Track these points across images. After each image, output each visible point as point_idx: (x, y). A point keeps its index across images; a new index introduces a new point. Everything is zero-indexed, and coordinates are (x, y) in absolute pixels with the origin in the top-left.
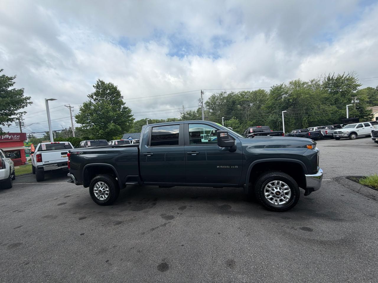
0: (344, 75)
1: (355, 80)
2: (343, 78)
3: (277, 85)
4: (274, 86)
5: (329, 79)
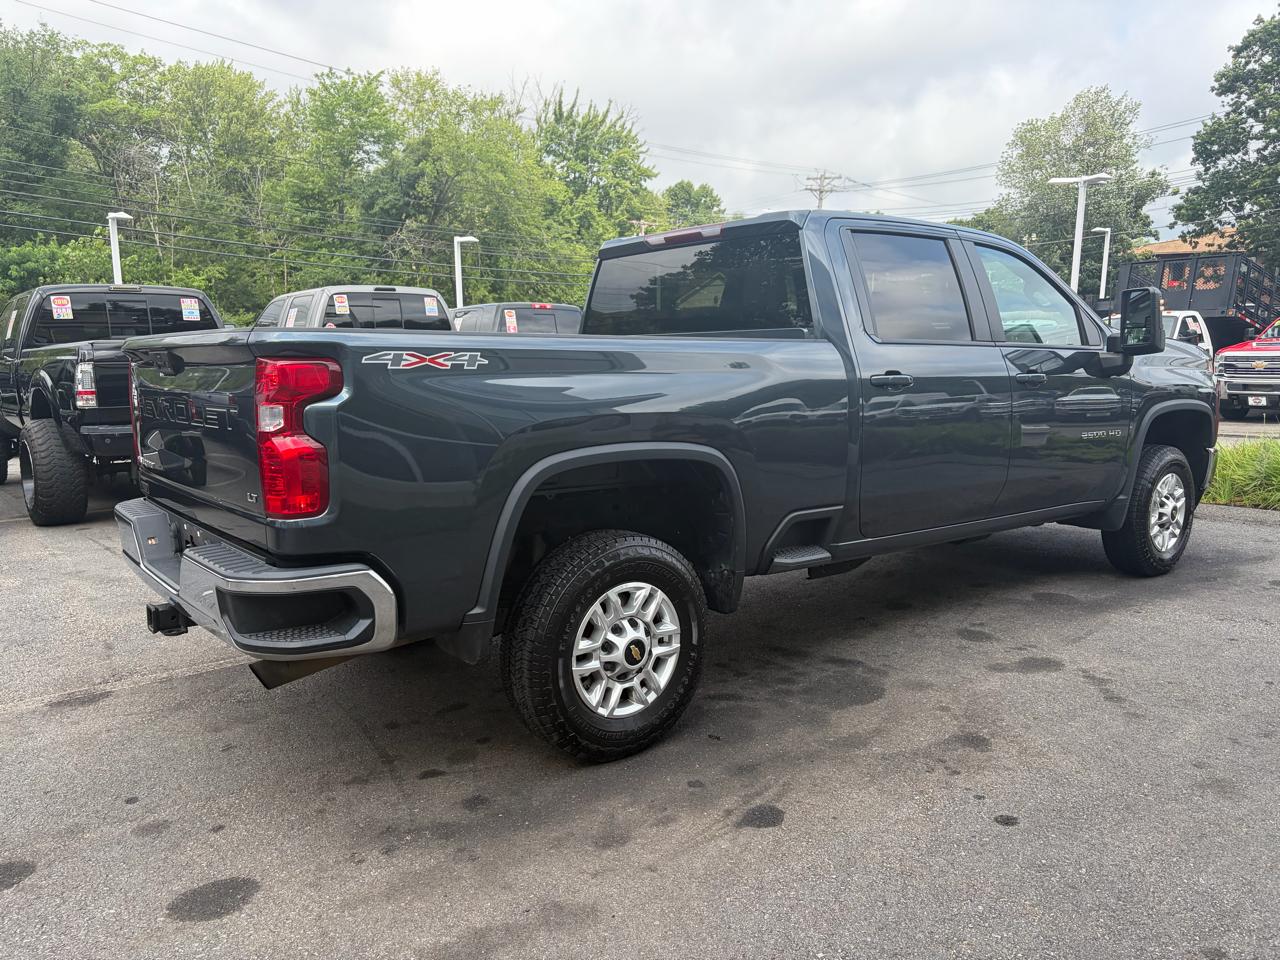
0: (607, 111)
1: (638, 147)
2: (604, 129)
3: (348, 72)
4: (331, 73)
5: (561, 114)
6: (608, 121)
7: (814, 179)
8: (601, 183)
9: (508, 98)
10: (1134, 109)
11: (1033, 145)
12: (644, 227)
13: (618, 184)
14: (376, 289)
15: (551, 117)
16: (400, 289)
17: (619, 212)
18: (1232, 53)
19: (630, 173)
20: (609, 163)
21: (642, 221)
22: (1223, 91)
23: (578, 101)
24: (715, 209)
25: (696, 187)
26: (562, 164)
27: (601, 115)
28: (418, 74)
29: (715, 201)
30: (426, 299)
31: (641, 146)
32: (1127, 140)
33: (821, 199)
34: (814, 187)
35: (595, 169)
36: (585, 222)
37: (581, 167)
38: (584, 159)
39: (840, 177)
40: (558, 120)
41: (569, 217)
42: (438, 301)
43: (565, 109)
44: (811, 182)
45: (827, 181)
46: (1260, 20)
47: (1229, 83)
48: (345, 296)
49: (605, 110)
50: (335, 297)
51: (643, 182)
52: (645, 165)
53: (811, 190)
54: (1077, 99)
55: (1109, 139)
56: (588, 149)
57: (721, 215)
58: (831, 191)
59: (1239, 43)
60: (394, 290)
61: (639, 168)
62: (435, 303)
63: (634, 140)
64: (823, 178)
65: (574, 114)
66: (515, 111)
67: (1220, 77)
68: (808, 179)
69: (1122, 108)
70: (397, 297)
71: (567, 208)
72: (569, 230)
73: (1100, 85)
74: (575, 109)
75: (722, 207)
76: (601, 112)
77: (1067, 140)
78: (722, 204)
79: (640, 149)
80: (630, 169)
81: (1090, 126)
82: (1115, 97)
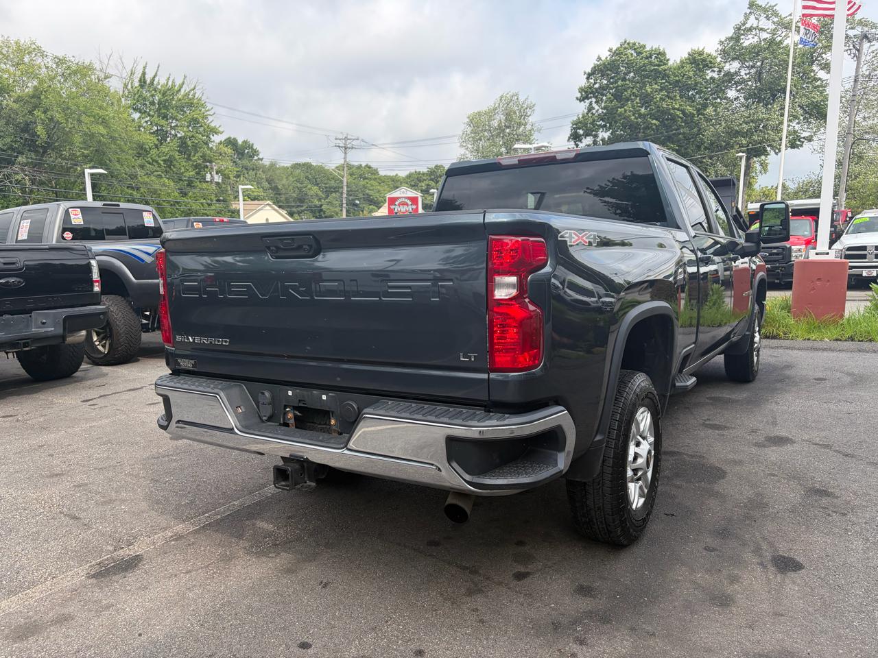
1: (206, 111)
2: (180, 96)
5: (145, 82)
6: (183, 91)
7: (340, 139)
8: (179, 135)
9: (97, 66)
10: (531, 107)
11: (478, 125)
12: (215, 168)
13: (193, 136)
14: (104, 205)
15: (137, 84)
16: (123, 205)
17: (196, 158)
18: (586, 76)
19: (201, 129)
20: (185, 120)
21: (214, 164)
22: (581, 100)
23: (158, 73)
24: (256, 158)
25: (240, 142)
26: (147, 119)
27: (177, 86)
28: (16, 43)
29: (255, 152)
30: (144, 213)
31: (209, 110)
32: (529, 127)
33: (346, 153)
34: (341, 145)
35: (173, 125)
36: (169, 162)
37: (163, 122)
38: (165, 117)
39: (358, 139)
40: (142, 86)
41: (157, 158)
42: (153, 215)
43: (148, 78)
44: (338, 141)
45: (349, 141)
46: (599, 59)
47: (585, 94)
48: (79, 210)
49: (181, 82)
50: (70, 210)
51: (211, 136)
52: (213, 125)
53: (339, 146)
54: (501, 97)
55: (520, 125)
56: (168, 110)
57: (261, 162)
58: (352, 148)
59: (589, 70)
60: (119, 205)
61: (209, 126)
62: (151, 217)
63: (203, 106)
64: (346, 139)
65: (155, 83)
66: (103, 77)
67: (581, 90)
68: (336, 139)
69: (525, 106)
70: (121, 211)
71: (154, 151)
72: (158, 169)
73: (513, 91)
74: (156, 79)
75: (261, 156)
76: (178, 83)
77: (495, 123)
78: (260, 155)
79: (208, 113)
80: (201, 126)
81: (508, 115)
82: (522, 99)
